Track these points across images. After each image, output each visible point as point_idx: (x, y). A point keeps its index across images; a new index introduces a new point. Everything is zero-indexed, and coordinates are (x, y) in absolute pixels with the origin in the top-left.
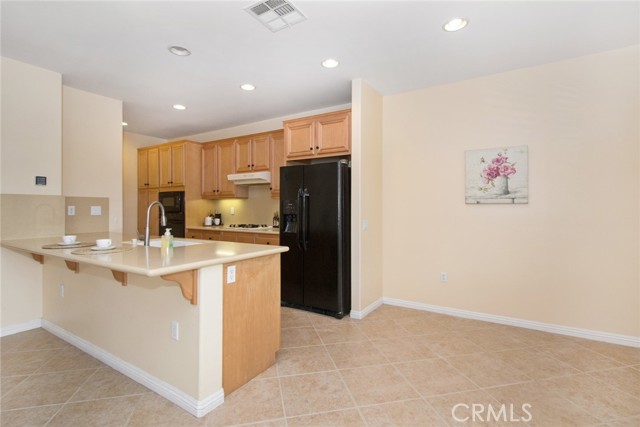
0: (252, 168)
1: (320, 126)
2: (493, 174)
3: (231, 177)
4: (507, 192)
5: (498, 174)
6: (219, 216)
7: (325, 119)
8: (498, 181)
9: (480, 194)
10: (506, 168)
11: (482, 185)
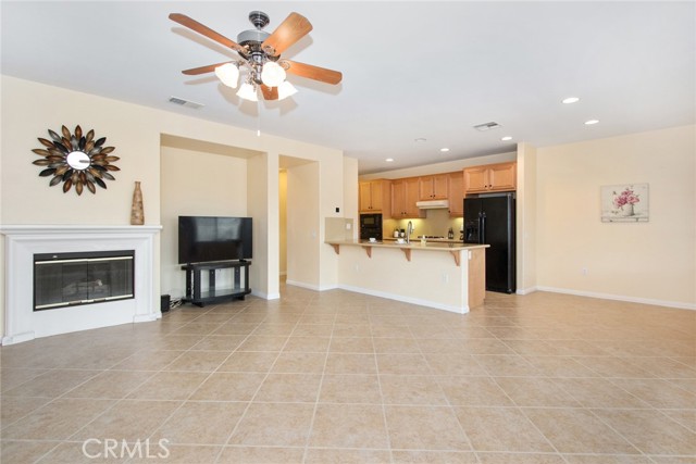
0: (433, 197)
1: (492, 172)
2: (622, 202)
3: (418, 204)
4: (633, 214)
5: (626, 202)
6: (403, 231)
7: (496, 167)
8: (626, 207)
9: (613, 215)
10: (632, 199)
11: (614, 210)
